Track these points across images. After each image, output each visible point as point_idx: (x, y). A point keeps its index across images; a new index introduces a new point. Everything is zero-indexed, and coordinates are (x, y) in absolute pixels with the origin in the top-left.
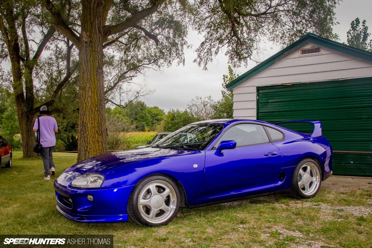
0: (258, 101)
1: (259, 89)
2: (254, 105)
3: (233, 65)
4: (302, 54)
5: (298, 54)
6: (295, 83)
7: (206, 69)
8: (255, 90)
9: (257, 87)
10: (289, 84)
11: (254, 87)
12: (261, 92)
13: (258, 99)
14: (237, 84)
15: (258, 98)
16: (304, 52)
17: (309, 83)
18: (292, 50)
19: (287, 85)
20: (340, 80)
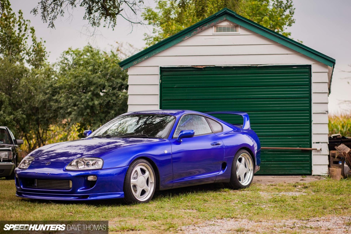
0: (161, 85)
1: (163, 70)
2: (157, 90)
3: (92, 22)
4: (217, 31)
5: (212, 31)
6: (208, 66)
7: (53, 26)
8: (158, 71)
9: (161, 68)
10: (201, 67)
11: (157, 67)
12: (165, 73)
13: (161, 83)
14: (135, 62)
15: (161, 81)
16: (219, 29)
17: (224, 67)
18: (205, 26)
19: (198, 67)
20: (258, 66)
